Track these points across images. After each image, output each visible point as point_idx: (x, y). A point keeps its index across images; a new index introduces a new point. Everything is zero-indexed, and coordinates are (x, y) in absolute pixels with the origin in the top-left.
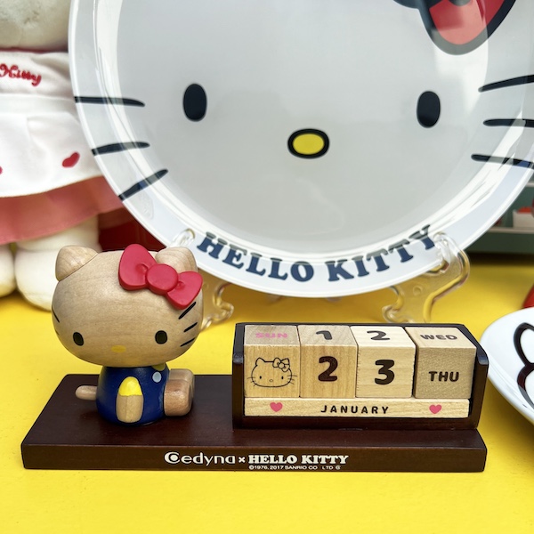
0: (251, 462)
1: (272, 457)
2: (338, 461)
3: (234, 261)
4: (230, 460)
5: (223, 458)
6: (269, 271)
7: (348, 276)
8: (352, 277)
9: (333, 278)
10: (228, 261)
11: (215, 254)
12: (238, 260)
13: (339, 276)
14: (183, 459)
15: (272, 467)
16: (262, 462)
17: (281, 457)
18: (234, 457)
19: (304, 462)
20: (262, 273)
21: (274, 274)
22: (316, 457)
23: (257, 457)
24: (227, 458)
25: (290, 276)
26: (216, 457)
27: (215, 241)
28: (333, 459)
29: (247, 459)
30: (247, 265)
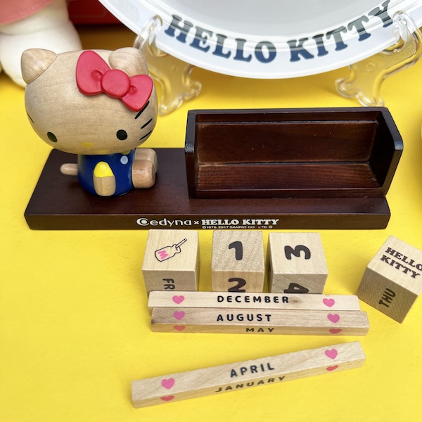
0: (204, 224)
1: (220, 221)
2: (271, 223)
3: (201, 44)
4: (188, 223)
5: (182, 222)
6: (234, 54)
7: (308, 55)
8: (312, 57)
9: (294, 58)
10: (195, 44)
11: (182, 38)
12: (204, 43)
13: (300, 56)
14: (151, 223)
15: (219, 227)
16: (212, 224)
17: (226, 221)
18: (190, 222)
19: (244, 224)
20: (228, 55)
21: (239, 56)
22: (253, 221)
23: (208, 221)
24: (185, 222)
25: (254, 58)
26: (176, 221)
27: (181, 24)
28: (267, 222)
29: (201, 222)
30: (213, 49)
